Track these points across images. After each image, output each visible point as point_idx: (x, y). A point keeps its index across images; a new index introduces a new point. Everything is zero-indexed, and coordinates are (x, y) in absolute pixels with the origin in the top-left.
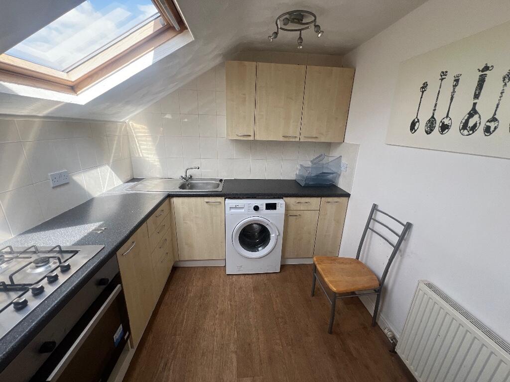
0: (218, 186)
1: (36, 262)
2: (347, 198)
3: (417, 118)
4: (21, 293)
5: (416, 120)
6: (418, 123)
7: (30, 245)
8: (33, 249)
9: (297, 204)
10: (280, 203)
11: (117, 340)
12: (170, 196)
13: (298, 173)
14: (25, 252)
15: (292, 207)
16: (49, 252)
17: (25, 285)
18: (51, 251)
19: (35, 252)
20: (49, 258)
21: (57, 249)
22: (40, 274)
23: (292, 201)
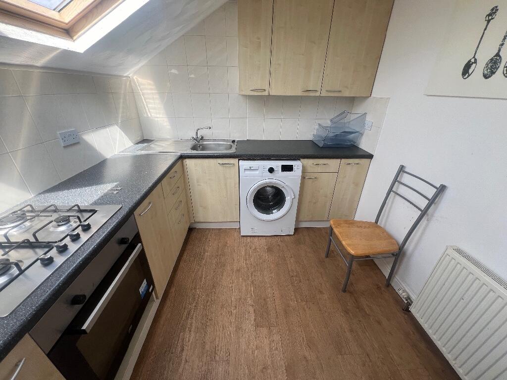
0: (231, 147)
1: (57, 221)
2: (369, 160)
3: (474, 57)
4: (47, 250)
5: (473, 60)
6: (474, 65)
7: (50, 204)
8: (53, 208)
9: (315, 166)
10: (297, 165)
11: (143, 292)
12: (182, 157)
13: (315, 133)
14: (45, 210)
15: (309, 169)
16: (68, 211)
17: (49, 242)
18: (70, 210)
19: (55, 211)
20: (69, 216)
21: (76, 208)
22: (62, 232)
23: (309, 162)
